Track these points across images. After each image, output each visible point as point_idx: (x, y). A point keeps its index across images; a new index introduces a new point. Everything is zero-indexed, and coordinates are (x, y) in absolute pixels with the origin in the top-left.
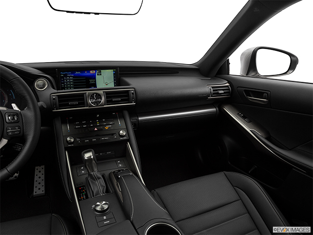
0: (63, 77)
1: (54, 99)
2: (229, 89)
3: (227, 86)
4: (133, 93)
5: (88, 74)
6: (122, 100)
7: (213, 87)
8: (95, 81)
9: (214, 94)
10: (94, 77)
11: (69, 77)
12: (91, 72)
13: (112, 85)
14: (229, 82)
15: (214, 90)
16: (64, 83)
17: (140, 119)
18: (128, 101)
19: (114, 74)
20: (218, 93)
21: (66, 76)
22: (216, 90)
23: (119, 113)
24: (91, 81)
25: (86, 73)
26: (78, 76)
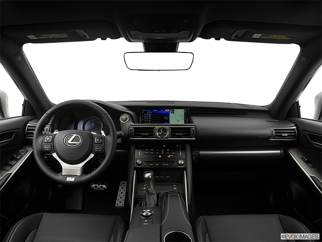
0: (143, 114)
1: (131, 130)
2: (295, 133)
3: (294, 129)
4: (193, 130)
5: (164, 112)
6: (184, 135)
7: (275, 130)
8: (169, 118)
9: (276, 136)
10: (168, 115)
11: (149, 113)
12: (166, 110)
13: (182, 122)
14: (296, 126)
15: (276, 133)
16: (144, 118)
17: (201, 152)
18: (189, 136)
19: (185, 113)
20: (281, 136)
21: (146, 112)
22: (280, 133)
23: (182, 146)
24: (166, 118)
25: (162, 111)
26: (155, 113)
